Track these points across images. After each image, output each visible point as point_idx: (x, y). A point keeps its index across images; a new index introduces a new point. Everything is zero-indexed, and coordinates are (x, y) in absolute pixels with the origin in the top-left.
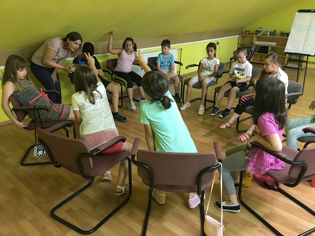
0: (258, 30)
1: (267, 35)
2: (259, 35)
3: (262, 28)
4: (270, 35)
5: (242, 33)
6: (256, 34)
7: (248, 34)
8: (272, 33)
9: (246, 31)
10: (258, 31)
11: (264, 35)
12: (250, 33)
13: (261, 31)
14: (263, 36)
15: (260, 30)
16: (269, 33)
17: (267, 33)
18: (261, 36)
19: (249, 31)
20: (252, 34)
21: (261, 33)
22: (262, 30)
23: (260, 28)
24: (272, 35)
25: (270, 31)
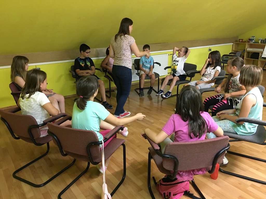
0: (250, 38)
1: (259, 43)
2: (251, 43)
4: (261, 42)
5: (236, 41)
6: (248, 42)
8: (263, 41)
9: (239, 40)
10: (250, 40)
11: (256, 42)
13: (253, 40)
14: (255, 44)
16: (260, 41)
17: (259, 41)
18: (253, 43)
20: (245, 42)
22: (254, 38)
23: (252, 37)
24: (263, 43)
25: (261, 39)
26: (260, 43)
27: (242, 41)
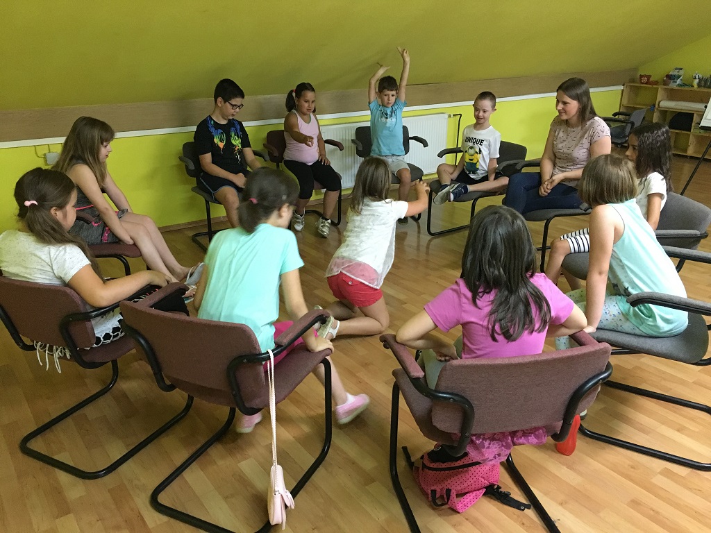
0: (671, 73)
1: (693, 86)
2: (673, 85)
3: (681, 69)
4: (699, 85)
5: (633, 80)
6: (665, 83)
7: (646, 83)
8: (706, 81)
9: (641, 76)
10: (670, 77)
11: (684, 85)
12: (651, 79)
13: (679, 77)
14: (682, 88)
15: (676, 73)
16: (697, 81)
17: (693, 82)
18: (678, 88)
19: (649, 77)
20: (656, 83)
21: (678, 81)
22: (681, 73)
23: (676, 69)
24: (705, 87)
25: (700, 76)
26: (696, 86)
27: (648, 80)
